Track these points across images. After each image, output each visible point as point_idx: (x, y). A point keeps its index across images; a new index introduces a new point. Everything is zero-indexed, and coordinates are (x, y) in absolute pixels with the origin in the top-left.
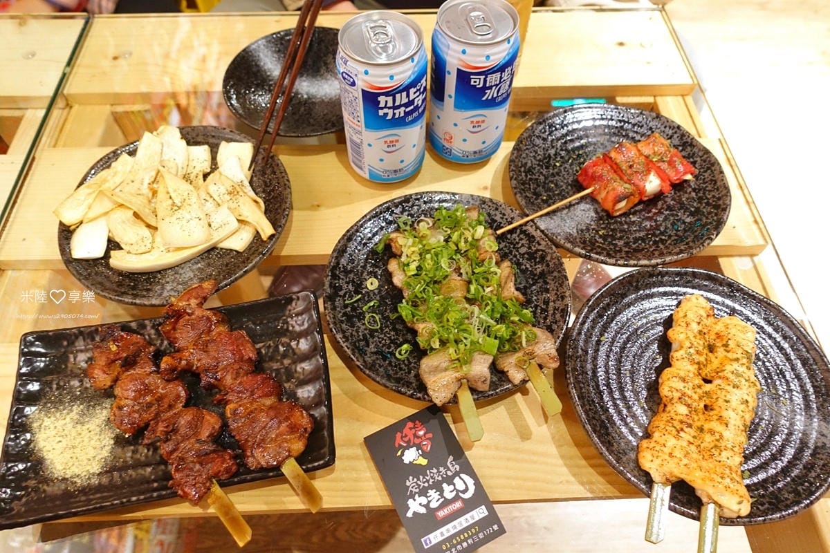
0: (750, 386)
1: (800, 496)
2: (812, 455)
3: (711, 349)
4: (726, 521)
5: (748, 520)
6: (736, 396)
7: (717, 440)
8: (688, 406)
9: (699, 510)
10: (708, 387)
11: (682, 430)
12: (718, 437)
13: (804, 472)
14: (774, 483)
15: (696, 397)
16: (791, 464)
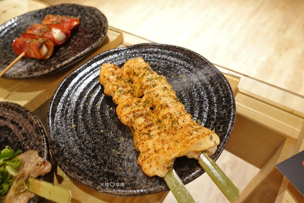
0: (160, 80)
1: (227, 107)
2: (212, 86)
3: (131, 81)
4: (215, 156)
5: (222, 143)
6: (158, 90)
7: (171, 118)
8: (141, 115)
9: (199, 166)
10: (144, 99)
11: (149, 131)
12: (169, 117)
13: (217, 95)
14: (213, 113)
15: (141, 108)
16: (210, 98)
